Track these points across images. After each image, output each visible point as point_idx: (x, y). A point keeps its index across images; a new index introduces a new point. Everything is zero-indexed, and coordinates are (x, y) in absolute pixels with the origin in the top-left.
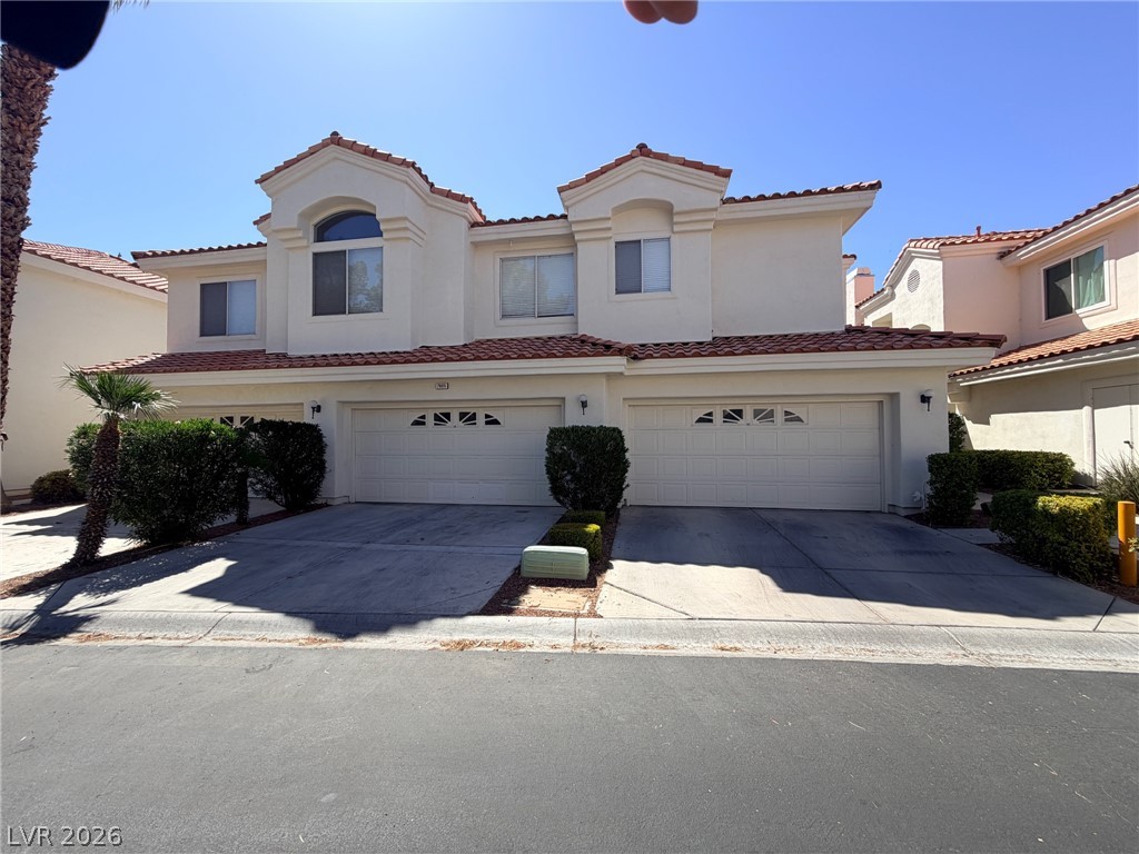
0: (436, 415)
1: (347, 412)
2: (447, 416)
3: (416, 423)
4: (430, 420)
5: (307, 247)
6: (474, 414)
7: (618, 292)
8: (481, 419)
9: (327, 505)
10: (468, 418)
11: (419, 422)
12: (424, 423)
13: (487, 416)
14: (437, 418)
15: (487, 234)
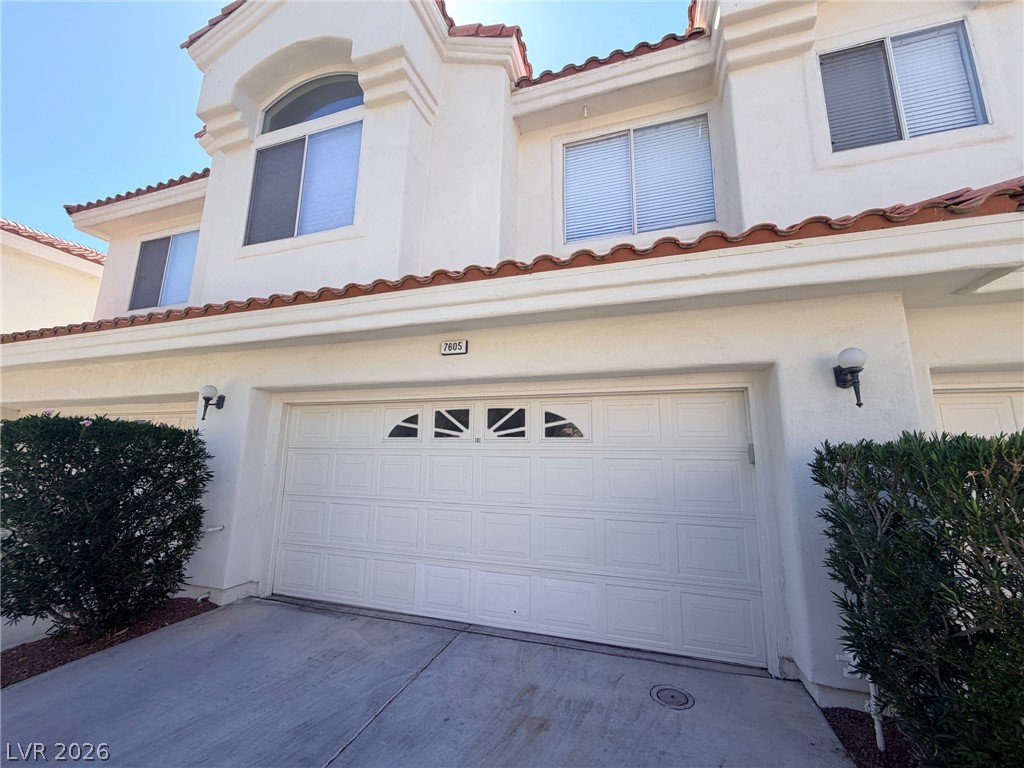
0: (438, 414)
1: (276, 408)
2: (463, 416)
3: (400, 432)
4: (427, 426)
5: (248, 142)
6: (521, 412)
7: (837, 147)
8: (535, 424)
9: (207, 606)
10: (509, 422)
11: (407, 430)
12: (413, 433)
13: (550, 417)
14: (441, 420)
15: (542, 97)
